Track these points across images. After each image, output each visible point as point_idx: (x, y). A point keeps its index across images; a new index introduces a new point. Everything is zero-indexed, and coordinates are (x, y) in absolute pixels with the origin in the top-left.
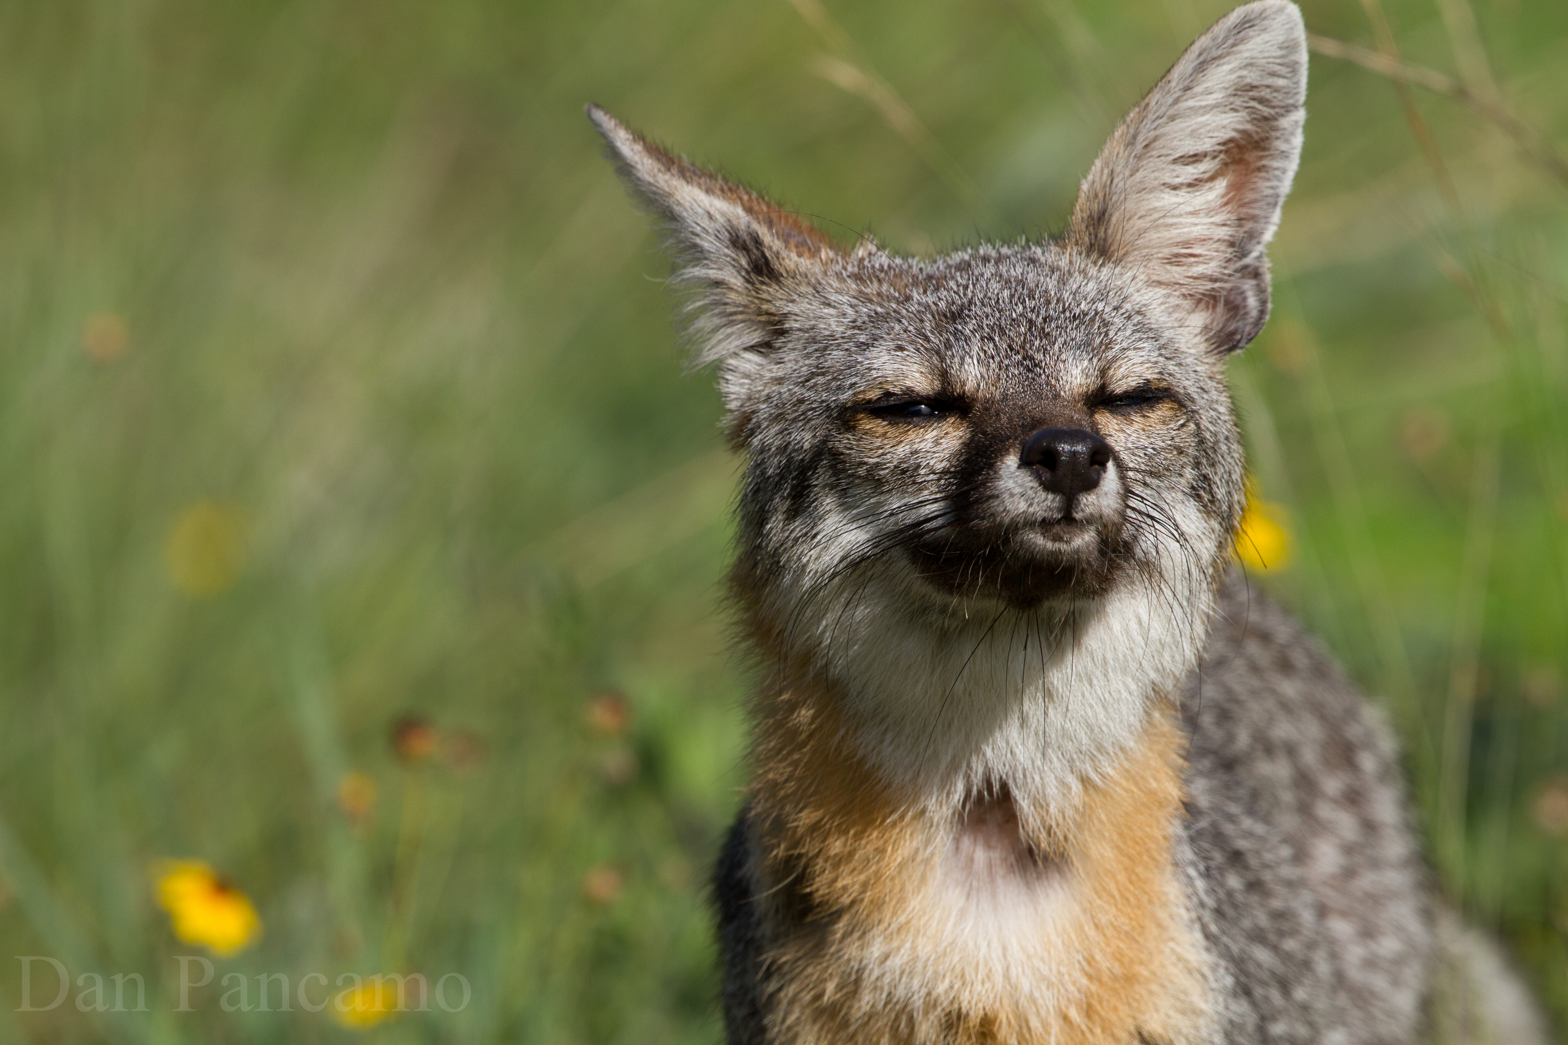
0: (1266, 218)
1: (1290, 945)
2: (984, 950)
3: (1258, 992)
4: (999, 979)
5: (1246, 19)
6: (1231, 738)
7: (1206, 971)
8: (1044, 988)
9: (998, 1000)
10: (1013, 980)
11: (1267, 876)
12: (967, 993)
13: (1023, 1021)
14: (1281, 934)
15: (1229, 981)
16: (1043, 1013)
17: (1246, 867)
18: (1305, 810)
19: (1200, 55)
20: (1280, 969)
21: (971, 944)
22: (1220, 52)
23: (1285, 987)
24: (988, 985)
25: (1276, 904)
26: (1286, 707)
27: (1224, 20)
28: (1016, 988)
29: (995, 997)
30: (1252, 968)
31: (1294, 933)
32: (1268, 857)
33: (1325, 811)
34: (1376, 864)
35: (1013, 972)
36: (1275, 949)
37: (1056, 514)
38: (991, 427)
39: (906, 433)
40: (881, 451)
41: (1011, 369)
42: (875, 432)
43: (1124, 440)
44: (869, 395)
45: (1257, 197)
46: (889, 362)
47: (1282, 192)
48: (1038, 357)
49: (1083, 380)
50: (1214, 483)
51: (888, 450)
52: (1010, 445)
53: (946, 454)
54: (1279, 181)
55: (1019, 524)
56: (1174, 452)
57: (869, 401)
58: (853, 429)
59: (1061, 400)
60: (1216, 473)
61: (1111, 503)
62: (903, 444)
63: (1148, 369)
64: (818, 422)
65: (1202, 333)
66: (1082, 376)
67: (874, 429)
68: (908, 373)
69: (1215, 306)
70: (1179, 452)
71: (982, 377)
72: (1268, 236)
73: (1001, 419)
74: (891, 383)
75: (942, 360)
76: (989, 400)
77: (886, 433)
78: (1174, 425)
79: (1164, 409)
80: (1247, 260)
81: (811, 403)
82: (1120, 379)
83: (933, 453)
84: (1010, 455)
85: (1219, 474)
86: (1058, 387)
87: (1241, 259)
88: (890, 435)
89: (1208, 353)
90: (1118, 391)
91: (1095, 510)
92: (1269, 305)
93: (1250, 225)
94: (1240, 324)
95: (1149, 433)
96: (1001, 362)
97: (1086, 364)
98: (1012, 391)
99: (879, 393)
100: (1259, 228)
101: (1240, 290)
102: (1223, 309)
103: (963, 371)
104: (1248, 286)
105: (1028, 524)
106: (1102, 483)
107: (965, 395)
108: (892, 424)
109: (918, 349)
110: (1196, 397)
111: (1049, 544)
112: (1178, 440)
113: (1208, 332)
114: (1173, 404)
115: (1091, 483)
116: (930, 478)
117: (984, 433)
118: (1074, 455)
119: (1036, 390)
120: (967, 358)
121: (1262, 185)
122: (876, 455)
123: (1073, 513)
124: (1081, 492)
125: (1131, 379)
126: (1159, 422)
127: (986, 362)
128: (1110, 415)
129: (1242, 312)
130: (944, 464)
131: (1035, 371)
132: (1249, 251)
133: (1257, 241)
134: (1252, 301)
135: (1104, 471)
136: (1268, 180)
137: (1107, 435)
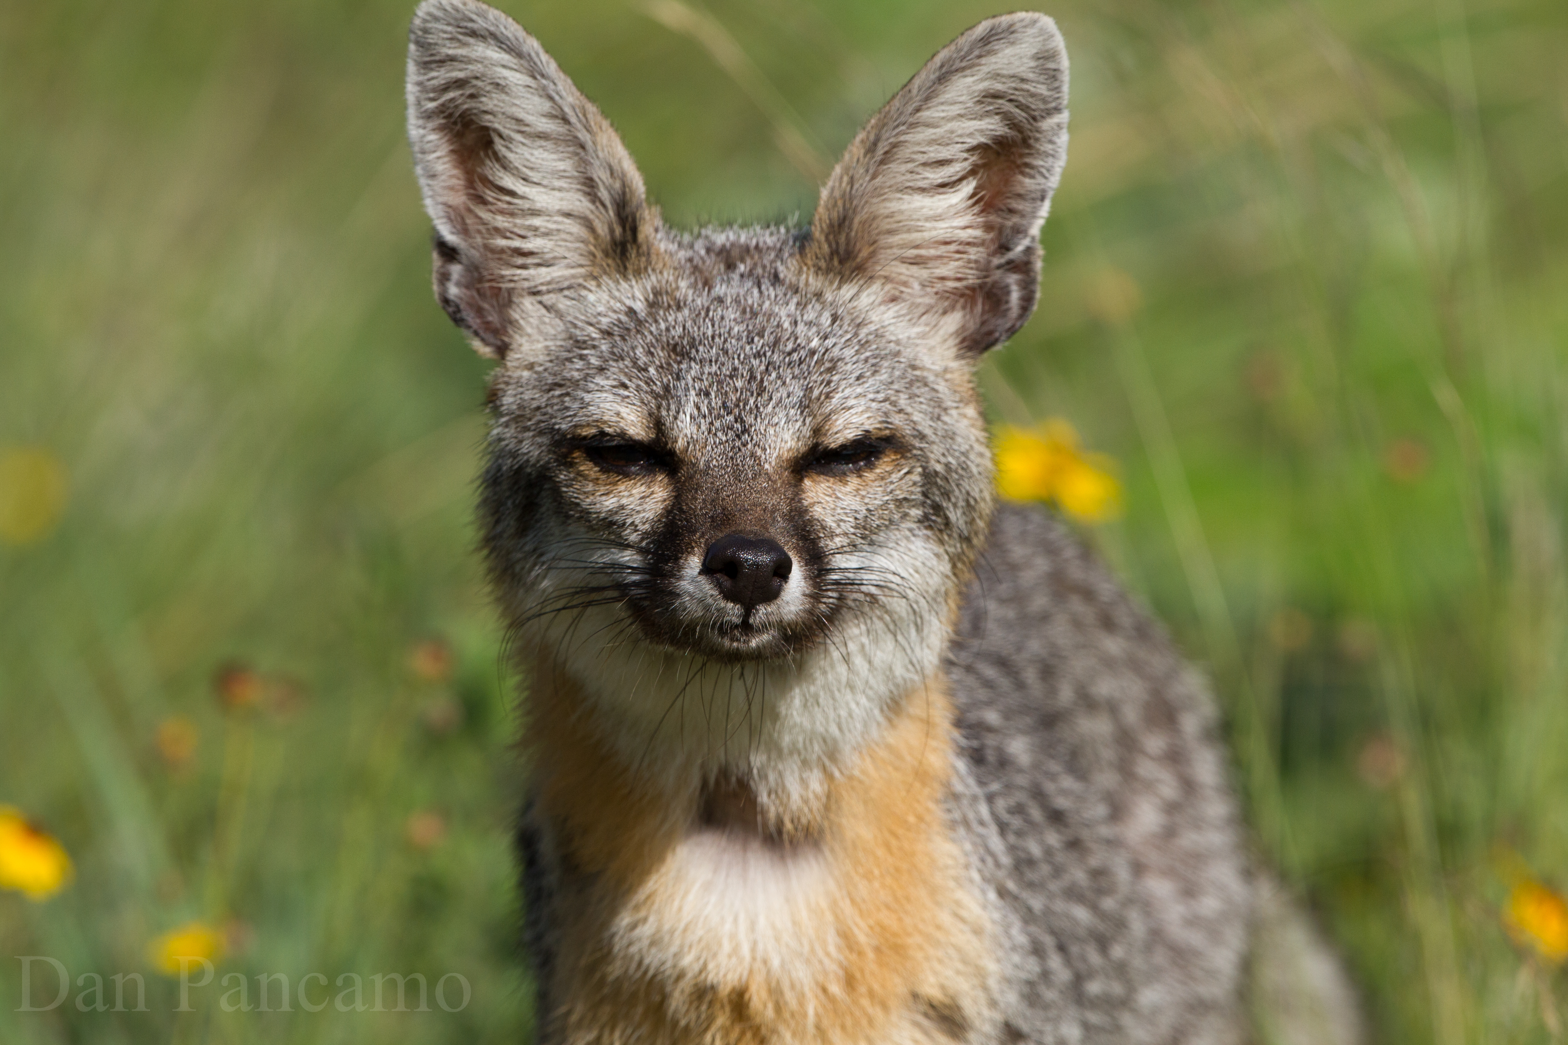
0: (1034, 212)
1: (1108, 904)
3: (1074, 949)
5: (993, 32)
6: (1052, 691)
8: (796, 962)
9: (747, 974)
10: (762, 954)
11: (1085, 834)
12: (714, 965)
13: (777, 993)
14: (1101, 892)
16: (798, 985)
17: (1067, 826)
18: (1125, 770)
19: (942, 66)
20: (1101, 927)
22: (963, 64)
23: (1103, 943)
25: (1094, 862)
26: (1108, 664)
27: (969, 32)
28: (766, 960)
31: (1110, 891)
32: (1087, 815)
33: (1146, 768)
35: (761, 946)
36: (1094, 908)
37: (736, 620)
38: (687, 504)
39: (615, 484)
40: (592, 498)
41: (719, 434)
42: (587, 475)
43: (833, 506)
44: (585, 432)
45: (1022, 192)
46: (608, 399)
47: (1050, 187)
48: (749, 420)
49: (794, 444)
50: (948, 509)
51: (598, 498)
52: (696, 543)
53: (650, 515)
54: (1045, 178)
55: (697, 624)
56: (892, 506)
57: (585, 438)
58: (571, 465)
59: (761, 480)
60: (949, 499)
61: (793, 608)
62: (612, 496)
63: (869, 418)
64: (544, 440)
65: (957, 333)
66: (793, 439)
67: (587, 472)
68: (624, 415)
69: (973, 303)
70: (899, 502)
71: (692, 437)
72: (1035, 229)
73: (697, 499)
74: (605, 422)
75: (659, 407)
76: (694, 465)
77: (598, 479)
78: (895, 477)
79: (884, 465)
80: (1011, 255)
81: (545, 414)
82: (836, 433)
83: (638, 512)
84: (694, 555)
85: (953, 500)
86: (763, 456)
87: (1003, 254)
88: (600, 482)
89: (959, 357)
90: (833, 446)
91: (773, 619)
92: (1038, 295)
93: (1015, 219)
94: (1000, 321)
95: (863, 493)
96: (711, 423)
97: (799, 424)
98: (714, 462)
99: (593, 431)
100: (1024, 222)
101: (1003, 285)
102: (983, 304)
103: (675, 426)
104: (1012, 280)
105: (705, 625)
106: (782, 593)
107: (675, 452)
108: (603, 471)
109: (638, 388)
110: (928, 431)
111: (727, 642)
112: (898, 492)
113: (963, 332)
114: (896, 453)
115: (772, 595)
116: (634, 538)
117: (681, 510)
118: (757, 568)
119: (738, 465)
120: (681, 412)
121: (1027, 181)
122: (588, 500)
123: (751, 621)
124: (761, 603)
125: (848, 431)
126: (876, 480)
127: (698, 421)
128: (822, 478)
129: (1004, 307)
130: (647, 526)
131: (743, 438)
132: (1012, 246)
133: (1021, 236)
134: (1015, 296)
135: (786, 582)
136: (1032, 177)
137: (813, 504)
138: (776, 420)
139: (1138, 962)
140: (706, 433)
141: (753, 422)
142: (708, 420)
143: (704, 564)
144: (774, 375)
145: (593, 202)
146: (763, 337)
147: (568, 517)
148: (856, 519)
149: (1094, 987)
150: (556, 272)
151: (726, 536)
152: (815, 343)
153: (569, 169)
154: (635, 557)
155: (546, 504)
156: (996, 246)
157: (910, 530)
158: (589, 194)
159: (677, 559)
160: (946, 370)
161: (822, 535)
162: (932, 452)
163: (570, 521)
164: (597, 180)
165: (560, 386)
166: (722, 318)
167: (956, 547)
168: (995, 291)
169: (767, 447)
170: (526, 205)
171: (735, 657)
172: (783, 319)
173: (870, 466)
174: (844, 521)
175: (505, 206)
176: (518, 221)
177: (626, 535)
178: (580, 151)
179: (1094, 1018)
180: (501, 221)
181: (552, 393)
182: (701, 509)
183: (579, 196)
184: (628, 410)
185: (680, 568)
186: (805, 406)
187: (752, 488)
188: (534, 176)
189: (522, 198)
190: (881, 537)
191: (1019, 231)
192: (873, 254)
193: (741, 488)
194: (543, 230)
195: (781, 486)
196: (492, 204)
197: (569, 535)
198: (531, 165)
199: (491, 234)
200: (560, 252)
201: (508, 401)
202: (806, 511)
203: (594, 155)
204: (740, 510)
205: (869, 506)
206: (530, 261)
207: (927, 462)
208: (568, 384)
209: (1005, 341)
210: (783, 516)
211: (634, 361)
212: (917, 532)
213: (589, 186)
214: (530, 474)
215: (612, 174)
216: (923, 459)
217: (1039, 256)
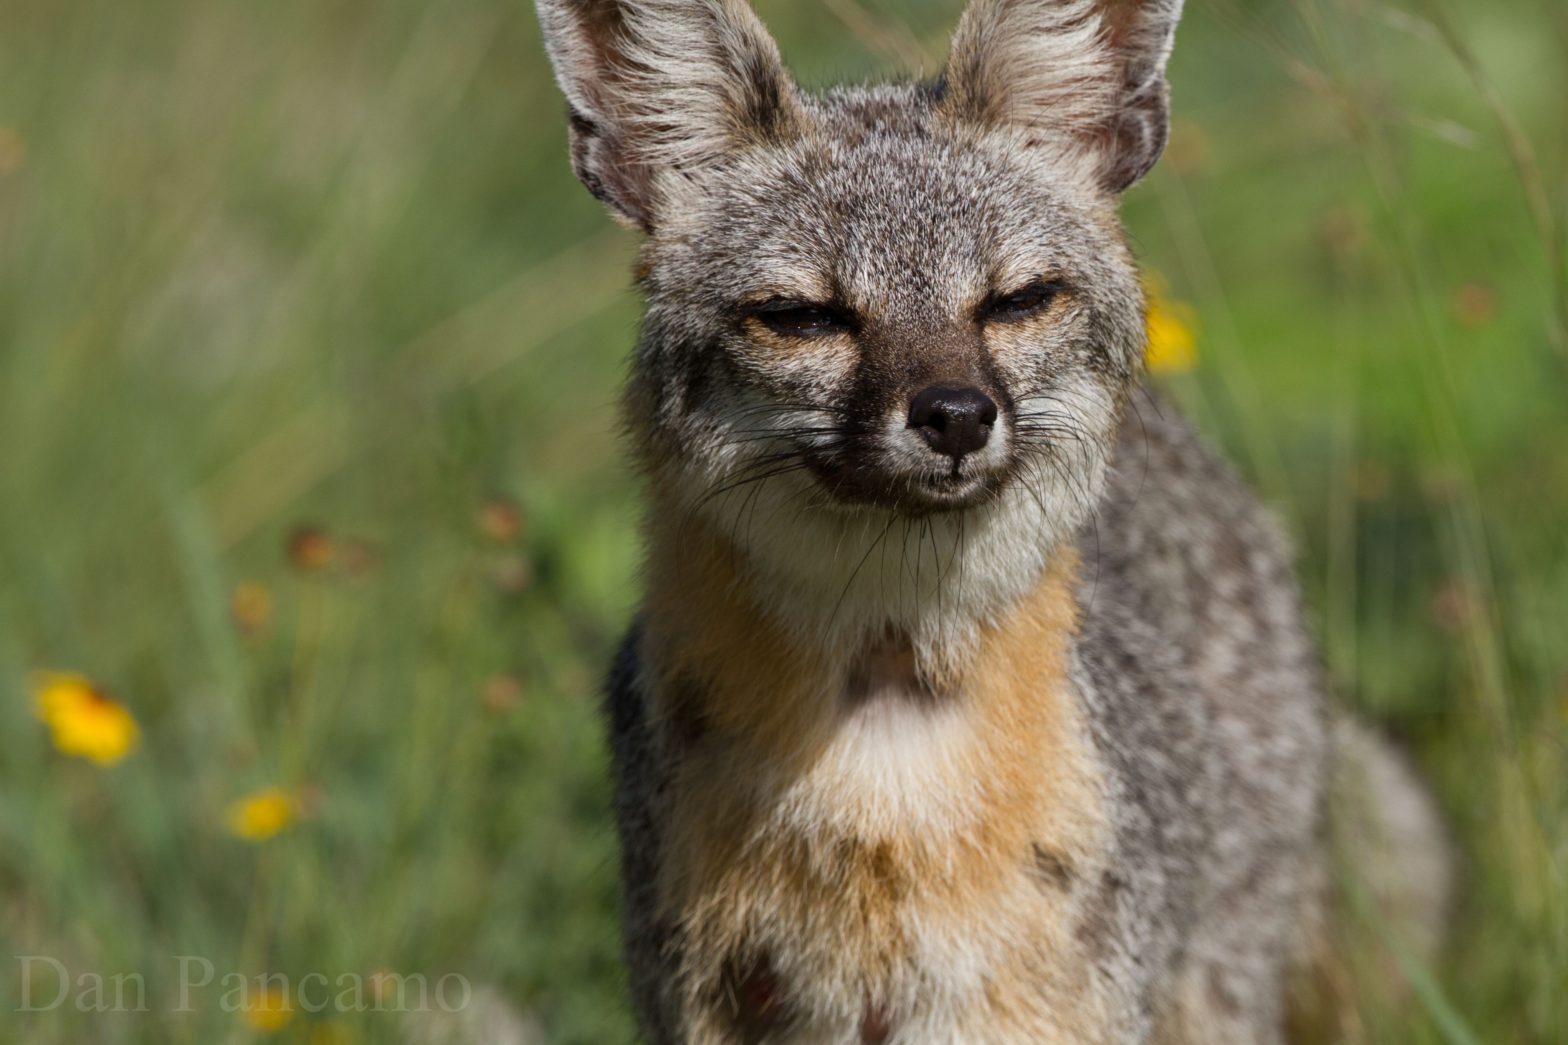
0: (1159, 47)
1: (1184, 748)
2: (879, 780)
3: (1152, 795)
4: (895, 807)
7: (1100, 780)
8: (940, 814)
9: (894, 828)
10: (909, 808)
11: (1158, 679)
12: (864, 821)
13: (919, 847)
14: (1175, 737)
15: (1121, 788)
16: (939, 837)
17: (1139, 671)
18: (1198, 610)
20: (1177, 771)
21: (866, 774)
23: (1178, 787)
24: (884, 813)
25: (1168, 707)
26: (1179, 507)
28: (912, 816)
29: (892, 824)
30: (1144, 771)
31: (1185, 735)
32: (1160, 660)
33: (1217, 612)
34: (1270, 664)
35: (909, 800)
36: (1169, 752)
37: (944, 472)
38: (879, 361)
39: (796, 346)
40: (771, 363)
41: (900, 289)
42: (764, 341)
43: (1014, 353)
44: (759, 297)
45: (1146, 26)
46: (780, 264)
47: (1172, 20)
48: (928, 272)
49: (972, 293)
50: (1110, 348)
51: (778, 363)
52: (898, 397)
53: (837, 375)
54: (1168, 11)
55: (908, 478)
56: (1067, 348)
57: (759, 303)
58: (743, 332)
59: (949, 331)
60: (1111, 338)
61: (999, 455)
62: (793, 358)
63: (1038, 262)
64: (712, 310)
65: (1094, 174)
66: (971, 288)
67: (763, 338)
68: (798, 278)
69: (1109, 142)
70: (1073, 344)
71: (872, 294)
72: (1161, 64)
73: (889, 355)
74: (781, 286)
75: (834, 268)
76: (878, 322)
77: (776, 344)
78: (1067, 319)
79: (1057, 307)
80: (1139, 91)
81: (707, 285)
82: (1009, 279)
83: (824, 372)
84: (898, 410)
85: (1115, 339)
86: (947, 307)
87: (1132, 91)
88: (778, 346)
89: (1099, 197)
90: (1007, 291)
91: (982, 466)
92: (1169, 130)
93: (1141, 55)
94: (1136, 158)
95: (1041, 337)
96: (890, 279)
97: (975, 272)
98: (900, 317)
99: (768, 295)
100: (1150, 57)
101: (1134, 122)
102: (1118, 143)
103: (853, 284)
104: (1143, 116)
105: (916, 479)
106: (990, 441)
107: (855, 309)
108: (781, 335)
109: (810, 252)
110: (1089, 272)
111: (936, 495)
112: (1071, 334)
113: (1101, 172)
114: (1066, 294)
115: (979, 443)
116: (821, 398)
117: (872, 367)
118: (964, 419)
119: (924, 318)
120: (858, 270)
121: (1149, 15)
122: (767, 366)
123: (960, 470)
124: (969, 452)
125: (1021, 276)
126: (1051, 322)
127: (876, 277)
128: (1001, 326)
129: (1138, 144)
130: (834, 386)
131: (924, 291)
132: (1140, 82)
133: (1148, 71)
134: (1147, 132)
135: (992, 429)
136: (1155, 11)
137: (996, 351)
138: (952, 270)
139: (1215, 805)
140: (886, 289)
141: (932, 274)
142: (887, 276)
143: (910, 418)
144: (942, 227)
145: (726, 71)
146: (924, 190)
147: (744, 384)
148: (1037, 363)
149: (1172, 832)
150: (693, 145)
151: (928, 389)
152: (974, 193)
153: (700, 39)
154: (823, 417)
155: (717, 373)
156: (1123, 84)
157: (1078, 372)
158: (722, 63)
159: (879, 415)
160: (1093, 209)
161: (1009, 383)
162: (1095, 293)
163: (745, 390)
164: (730, 49)
165: (721, 255)
166: (882, 174)
167: (1114, 385)
168: (1126, 128)
169: (949, 298)
170: (659, 78)
171: (943, 507)
172: (940, 170)
173: (1044, 309)
174: (1027, 367)
175: (638, 81)
176: (653, 96)
177: (813, 396)
178: (711, 21)
179: (1172, 863)
180: (635, 97)
181: (713, 263)
182: (896, 364)
183: (711, 65)
184: (801, 273)
185: (884, 424)
186: (979, 255)
187: (943, 339)
188: (667, 49)
189: (655, 71)
190: (1059, 380)
191: (1146, 66)
192: (1004, 100)
193: (933, 340)
194: (678, 103)
195: (967, 336)
196: (623, 80)
197: (744, 404)
198: (660, 38)
199: (625, 111)
200: (695, 123)
201: (663, 275)
202: (992, 359)
203: (725, 24)
204: (937, 362)
205: (1048, 350)
206: (671, 134)
207: (1092, 303)
208: (730, 252)
209: (1140, 178)
210: (977, 363)
211: (800, 223)
212: (1085, 375)
213: (722, 56)
214: (696, 348)
215: (745, 42)
216: (1087, 299)
217: (1166, 91)
